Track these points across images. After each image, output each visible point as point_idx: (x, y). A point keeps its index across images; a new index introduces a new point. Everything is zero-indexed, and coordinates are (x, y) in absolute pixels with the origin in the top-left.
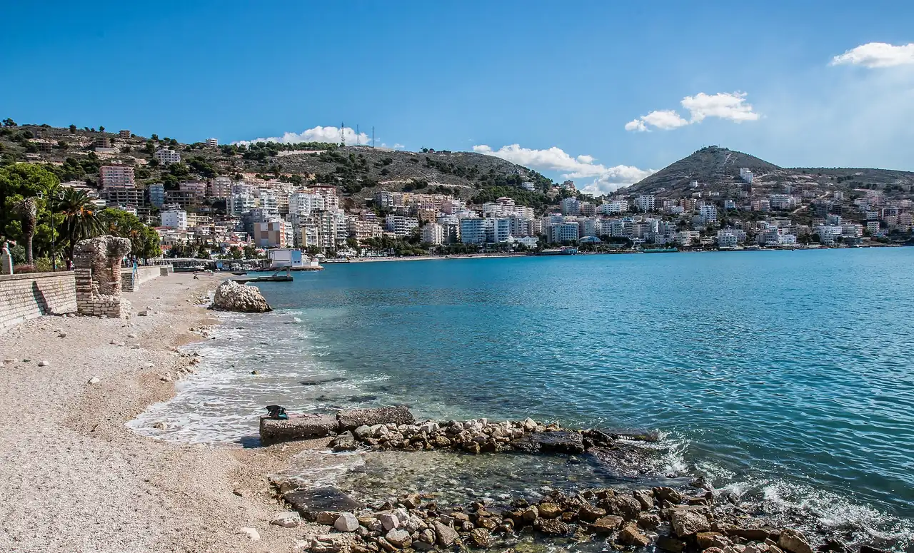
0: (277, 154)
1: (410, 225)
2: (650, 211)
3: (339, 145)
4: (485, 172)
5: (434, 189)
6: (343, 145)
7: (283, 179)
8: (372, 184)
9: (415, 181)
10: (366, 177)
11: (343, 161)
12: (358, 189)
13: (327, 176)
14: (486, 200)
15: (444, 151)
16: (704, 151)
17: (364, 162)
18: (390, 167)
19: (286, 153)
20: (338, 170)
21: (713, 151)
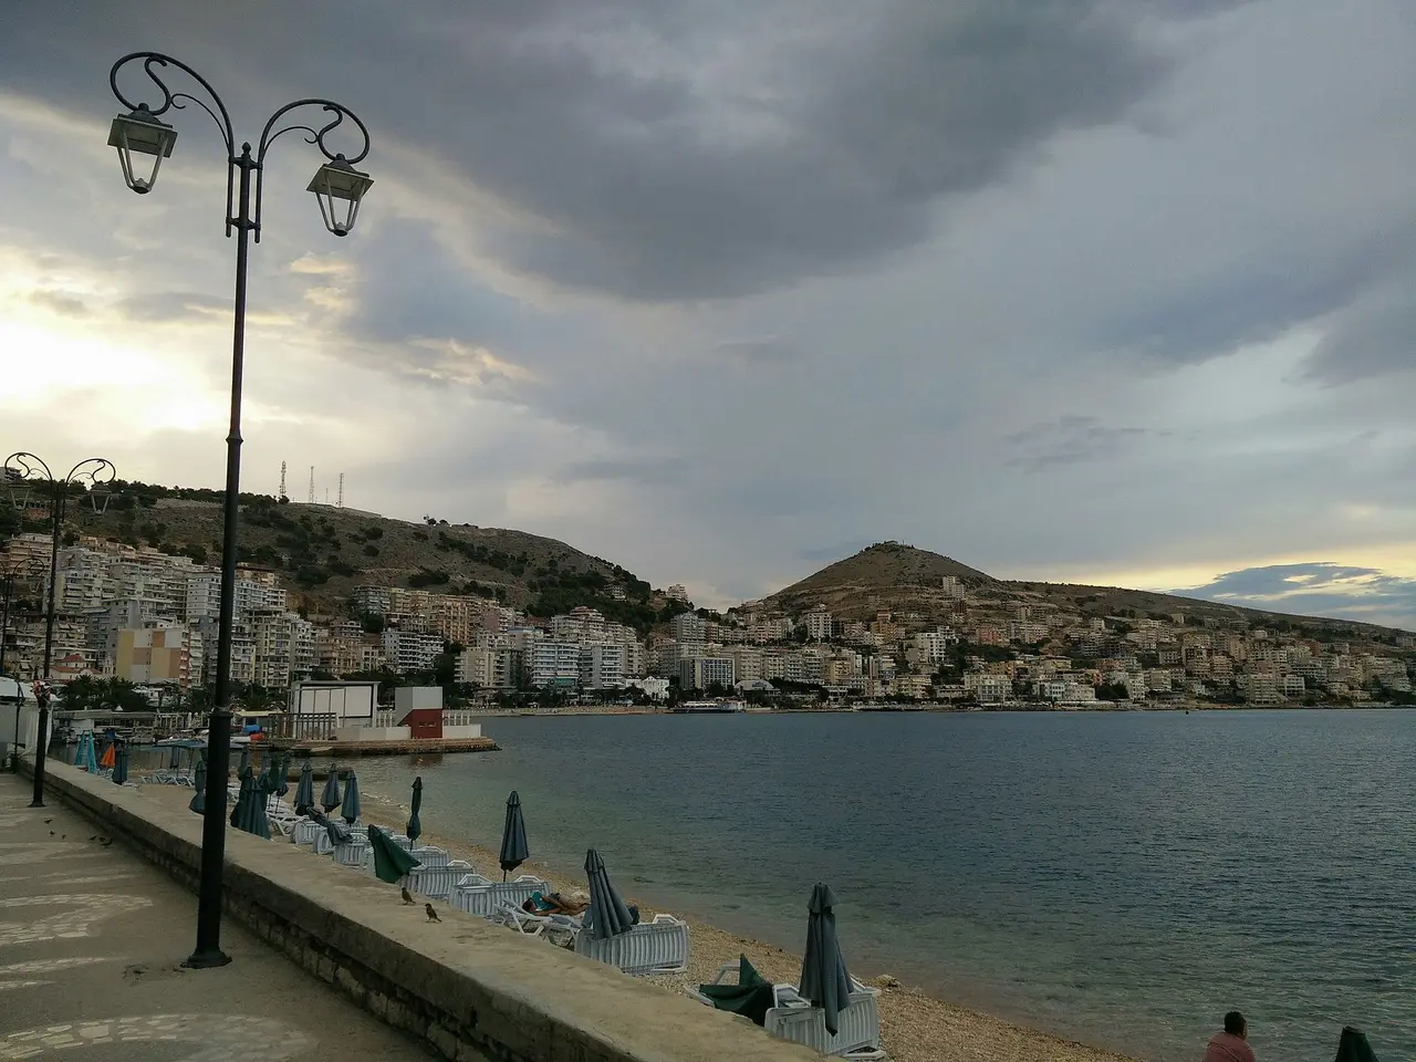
0: (154, 502)
1: (428, 649)
2: (826, 639)
3: (278, 500)
4: (541, 563)
5: (461, 587)
6: (285, 500)
7: (172, 552)
8: (348, 571)
9: (427, 571)
10: (335, 558)
11: (289, 526)
12: (322, 579)
13: (259, 551)
14: (557, 611)
15: (467, 525)
16: (877, 548)
17: (330, 531)
18: (379, 544)
19: (171, 502)
20: (283, 542)
21: (891, 548)
